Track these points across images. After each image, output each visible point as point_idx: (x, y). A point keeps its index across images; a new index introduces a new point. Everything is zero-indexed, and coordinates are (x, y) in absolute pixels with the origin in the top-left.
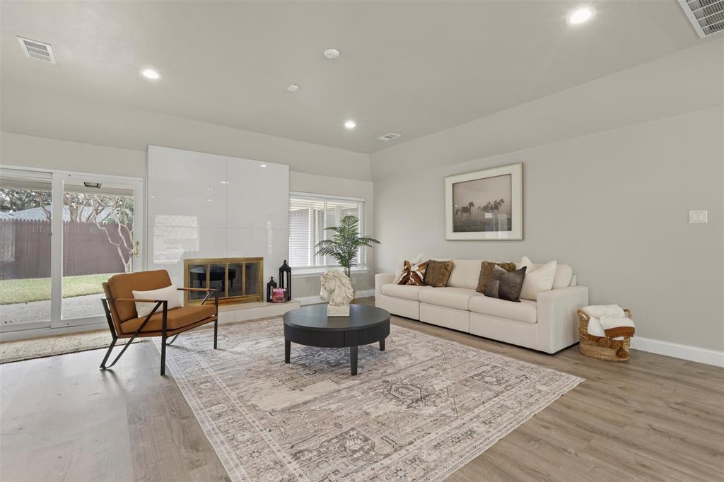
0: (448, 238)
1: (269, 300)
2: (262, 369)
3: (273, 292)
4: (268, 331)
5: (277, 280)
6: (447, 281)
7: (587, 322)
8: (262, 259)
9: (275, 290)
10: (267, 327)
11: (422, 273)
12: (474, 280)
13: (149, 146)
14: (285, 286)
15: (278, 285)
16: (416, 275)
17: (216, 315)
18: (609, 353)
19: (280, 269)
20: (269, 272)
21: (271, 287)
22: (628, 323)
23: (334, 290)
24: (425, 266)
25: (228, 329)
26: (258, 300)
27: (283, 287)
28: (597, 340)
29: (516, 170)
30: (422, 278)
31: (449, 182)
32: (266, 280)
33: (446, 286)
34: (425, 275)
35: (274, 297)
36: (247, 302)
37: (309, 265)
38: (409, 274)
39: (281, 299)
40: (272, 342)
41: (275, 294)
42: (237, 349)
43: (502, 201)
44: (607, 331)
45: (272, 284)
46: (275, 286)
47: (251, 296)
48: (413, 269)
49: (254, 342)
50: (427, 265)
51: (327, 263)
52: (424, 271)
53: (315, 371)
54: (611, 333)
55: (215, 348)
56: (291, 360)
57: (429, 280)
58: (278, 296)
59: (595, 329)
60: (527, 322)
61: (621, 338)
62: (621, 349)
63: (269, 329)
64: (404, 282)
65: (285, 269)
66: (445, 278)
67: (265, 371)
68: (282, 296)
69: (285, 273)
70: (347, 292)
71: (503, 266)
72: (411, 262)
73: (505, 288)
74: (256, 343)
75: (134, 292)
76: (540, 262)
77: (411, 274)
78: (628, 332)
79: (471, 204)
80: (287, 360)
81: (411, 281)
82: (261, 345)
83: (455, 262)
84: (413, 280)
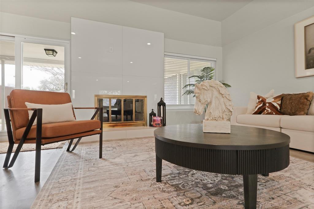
0: (298, 76)
1: (151, 125)
2: (131, 187)
3: (153, 119)
4: (146, 146)
5: (156, 111)
6: (308, 110)
8: (146, 97)
9: (155, 118)
10: (147, 143)
11: (278, 104)
13: (72, 18)
14: (162, 115)
15: (157, 115)
16: (272, 106)
17: (101, 129)
19: (158, 104)
20: (151, 106)
21: (152, 116)
23: (211, 102)
24: (281, 99)
25: (119, 143)
26: (144, 125)
27: (160, 116)
30: (279, 108)
31: (301, 25)
32: (149, 112)
33: (307, 114)
34: (281, 106)
35: (154, 123)
36: (136, 125)
37: (177, 104)
38: (264, 104)
39: (159, 124)
40: (148, 156)
41: (154, 121)
42: (117, 160)
45: (152, 114)
46: (155, 115)
47: (139, 122)
48: (268, 101)
49: (133, 155)
50: (282, 98)
51: (190, 102)
52: (279, 102)
53: (192, 199)
55: (101, 157)
56: (163, 178)
57: (285, 110)
58: (156, 122)
63: (148, 144)
64: (260, 112)
65: (161, 104)
66: (306, 107)
67: (133, 190)
68: (159, 122)
69: (162, 107)
70: (227, 104)
72: (264, 96)
74: (135, 156)
75: (27, 103)
77: (267, 105)
80: (159, 179)
81: (267, 111)
82: (138, 158)
84: (269, 110)
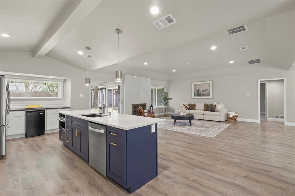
0: (192, 98)
7: (229, 115)
8: (146, 104)
12: (203, 108)
13: (125, 75)
18: (233, 121)
19: (151, 106)
20: (148, 107)
22: (236, 115)
28: (231, 118)
29: (211, 83)
31: (193, 84)
33: (195, 110)
34: (189, 107)
43: (207, 89)
44: (233, 116)
48: (186, 106)
50: (189, 105)
54: (234, 117)
57: (191, 108)
59: (231, 116)
60: (218, 116)
61: (235, 118)
62: (235, 120)
66: (194, 108)
71: (210, 104)
72: (185, 104)
73: (212, 109)
76: (219, 103)
78: (237, 116)
79: (199, 90)
83: (196, 104)
